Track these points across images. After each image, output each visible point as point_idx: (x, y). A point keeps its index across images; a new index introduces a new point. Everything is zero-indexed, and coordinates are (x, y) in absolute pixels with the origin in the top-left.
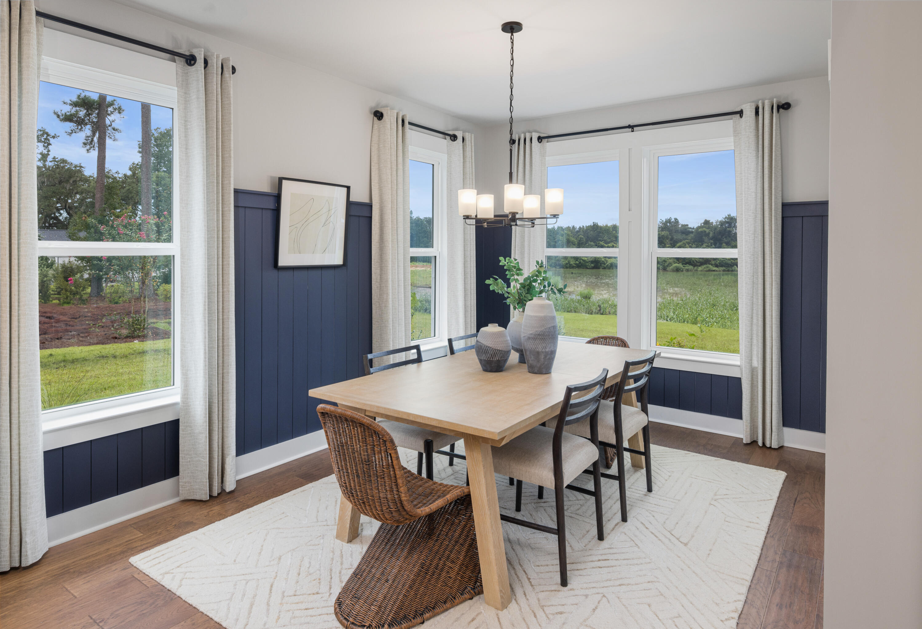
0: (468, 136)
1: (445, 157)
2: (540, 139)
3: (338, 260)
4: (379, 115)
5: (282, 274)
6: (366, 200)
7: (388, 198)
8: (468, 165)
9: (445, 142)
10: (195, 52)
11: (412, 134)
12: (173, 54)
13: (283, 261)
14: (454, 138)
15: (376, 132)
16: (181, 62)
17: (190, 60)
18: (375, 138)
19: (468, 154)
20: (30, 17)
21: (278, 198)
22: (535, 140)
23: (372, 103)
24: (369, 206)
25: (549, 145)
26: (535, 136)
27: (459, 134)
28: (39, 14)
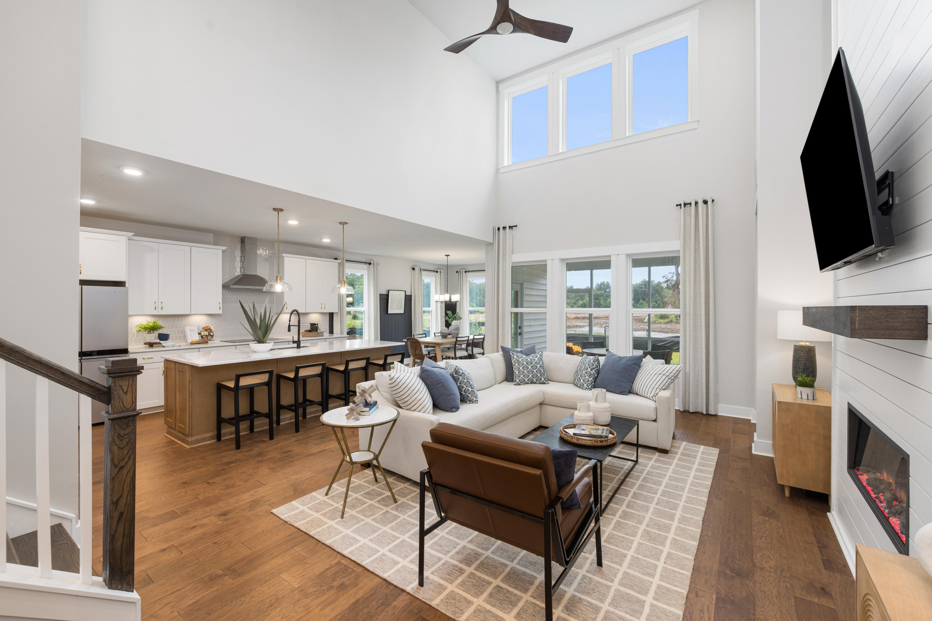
0: (442, 271)
1: (434, 278)
2: (465, 272)
3: (403, 312)
4: (414, 269)
5: (389, 315)
6: (410, 294)
7: (416, 293)
8: (442, 280)
9: (434, 274)
10: (371, 262)
11: (423, 272)
12: (366, 263)
13: (389, 313)
14: (437, 272)
15: (413, 274)
16: (368, 264)
17: (370, 264)
18: (413, 276)
19: (442, 277)
20: (345, 261)
21: (388, 295)
22: (464, 272)
23: (411, 265)
24: (411, 296)
25: (469, 274)
26: (464, 271)
27: (439, 271)
28: (346, 260)
